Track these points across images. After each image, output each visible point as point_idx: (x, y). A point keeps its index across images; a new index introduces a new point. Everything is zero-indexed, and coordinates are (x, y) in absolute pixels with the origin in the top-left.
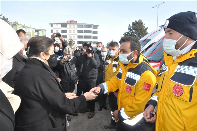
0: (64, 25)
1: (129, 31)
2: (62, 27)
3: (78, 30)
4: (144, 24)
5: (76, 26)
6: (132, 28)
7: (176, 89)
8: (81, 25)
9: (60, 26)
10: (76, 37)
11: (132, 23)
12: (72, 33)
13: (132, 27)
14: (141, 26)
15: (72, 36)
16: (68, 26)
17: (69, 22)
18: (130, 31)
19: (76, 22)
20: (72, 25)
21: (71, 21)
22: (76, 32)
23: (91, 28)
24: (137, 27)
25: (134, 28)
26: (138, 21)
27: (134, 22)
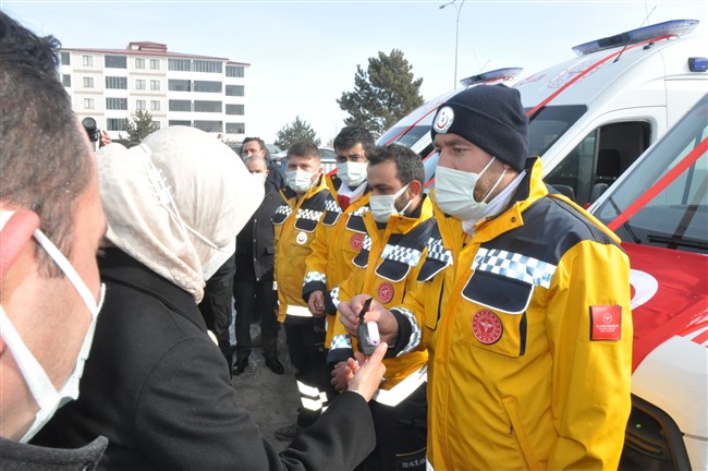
0: (116, 60)
1: (359, 89)
2: (107, 65)
3: (170, 81)
4: (409, 65)
5: (164, 63)
6: (367, 81)
7: (483, 324)
8: (181, 62)
9: (99, 61)
10: (165, 105)
11: (369, 59)
12: (148, 89)
13: (368, 75)
14: (401, 73)
15: (148, 100)
16: (131, 61)
17: (135, 48)
18: (362, 89)
19: (163, 47)
20: (147, 62)
21: (142, 45)
22: (164, 85)
23: (220, 71)
24: (387, 76)
25: (376, 79)
26: (388, 54)
27: (377, 57)
